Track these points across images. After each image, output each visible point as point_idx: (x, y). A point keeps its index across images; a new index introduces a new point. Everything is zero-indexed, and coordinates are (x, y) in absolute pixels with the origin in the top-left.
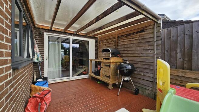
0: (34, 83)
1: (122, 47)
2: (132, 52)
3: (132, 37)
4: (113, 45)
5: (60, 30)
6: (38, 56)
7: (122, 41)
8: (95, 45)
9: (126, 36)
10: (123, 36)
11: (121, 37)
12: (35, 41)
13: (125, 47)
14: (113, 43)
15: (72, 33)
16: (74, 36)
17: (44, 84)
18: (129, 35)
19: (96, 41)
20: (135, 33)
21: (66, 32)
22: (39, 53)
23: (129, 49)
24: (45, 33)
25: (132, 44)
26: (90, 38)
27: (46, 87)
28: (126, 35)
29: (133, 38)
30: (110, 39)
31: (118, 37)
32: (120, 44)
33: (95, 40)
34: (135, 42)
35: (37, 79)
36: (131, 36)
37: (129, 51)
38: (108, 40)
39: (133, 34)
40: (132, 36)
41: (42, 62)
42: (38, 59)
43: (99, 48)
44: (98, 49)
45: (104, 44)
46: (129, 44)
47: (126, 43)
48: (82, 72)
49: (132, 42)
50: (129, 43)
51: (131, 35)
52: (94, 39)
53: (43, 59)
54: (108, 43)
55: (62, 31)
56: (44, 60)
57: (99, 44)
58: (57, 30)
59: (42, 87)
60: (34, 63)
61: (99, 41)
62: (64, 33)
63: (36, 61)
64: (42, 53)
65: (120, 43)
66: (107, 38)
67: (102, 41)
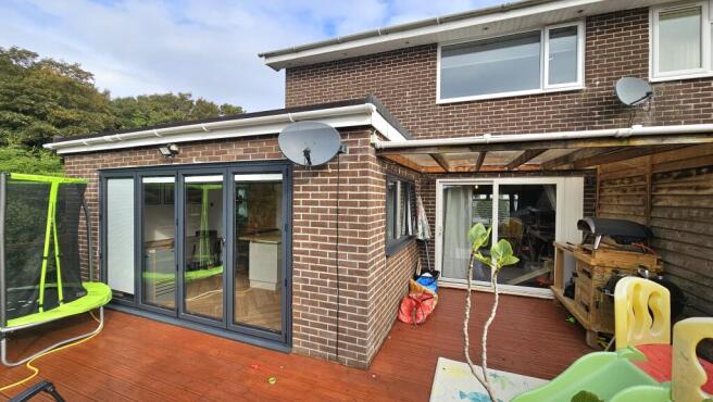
0: (416, 277)
1: (666, 215)
2: (696, 240)
3: (696, 184)
4: (640, 202)
5: (466, 170)
6: (423, 229)
7: (664, 192)
8: (585, 196)
9: (678, 177)
10: (668, 174)
11: (662, 177)
12: (420, 200)
13: (675, 215)
14: (639, 196)
15: (498, 169)
16: (502, 176)
17: (429, 284)
18: (686, 173)
19: (586, 182)
20: (704, 170)
21: (482, 169)
22: (426, 222)
23: (686, 227)
24: (438, 181)
25: (696, 211)
26: (559, 175)
27: (431, 290)
28: (675, 174)
29: (698, 188)
30: (630, 178)
31: (654, 178)
32: (660, 204)
33: (585, 178)
34: (703, 204)
35: (423, 272)
36: (689, 179)
37: (687, 235)
38: (626, 181)
39: (699, 171)
40: (693, 178)
41: (432, 241)
42: (423, 234)
43: (599, 205)
44: (598, 211)
45: (614, 193)
46: (685, 207)
47: (676, 204)
48: (535, 278)
49: (696, 203)
50: (684, 204)
51: (690, 175)
52: (578, 175)
53: (434, 234)
54: (625, 191)
55: (472, 170)
56: (436, 236)
57: (601, 191)
58: (461, 170)
59: (424, 288)
60: (418, 241)
61: (599, 180)
62: (477, 174)
63: (420, 238)
64: (432, 221)
65: (660, 200)
66: (621, 175)
67: (610, 182)
